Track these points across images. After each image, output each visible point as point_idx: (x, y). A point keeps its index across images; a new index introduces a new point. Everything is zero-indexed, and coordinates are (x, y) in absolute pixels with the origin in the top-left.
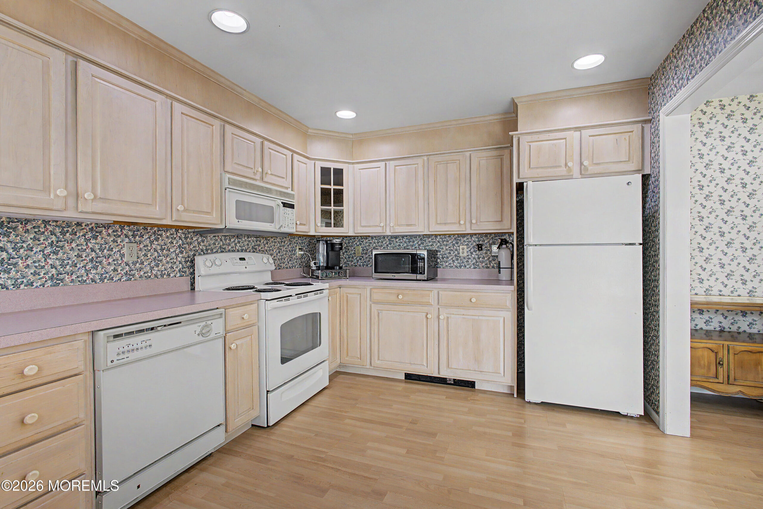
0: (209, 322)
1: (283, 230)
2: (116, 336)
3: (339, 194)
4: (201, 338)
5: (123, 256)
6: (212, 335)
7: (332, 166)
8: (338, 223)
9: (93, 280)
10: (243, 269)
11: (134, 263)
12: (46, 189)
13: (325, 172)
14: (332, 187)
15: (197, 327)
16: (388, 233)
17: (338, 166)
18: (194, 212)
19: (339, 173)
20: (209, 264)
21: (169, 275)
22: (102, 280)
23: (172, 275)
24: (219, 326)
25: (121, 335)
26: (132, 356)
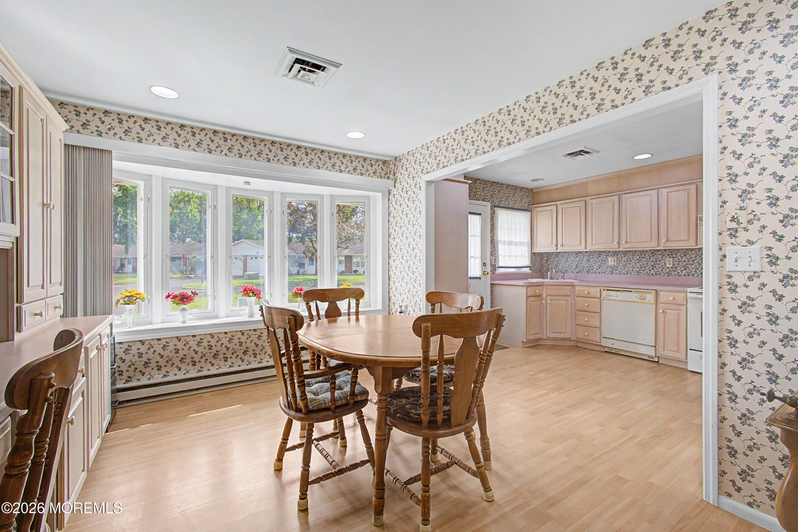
0: (644, 295)
2: (607, 290)
4: (639, 301)
5: (665, 264)
6: (646, 301)
9: (652, 274)
12: (613, 242)
15: (638, 295)
18: (676, 241)
23: (695, 276)
24: (650, 297)
25: (609, 290)
26: (611, 298)
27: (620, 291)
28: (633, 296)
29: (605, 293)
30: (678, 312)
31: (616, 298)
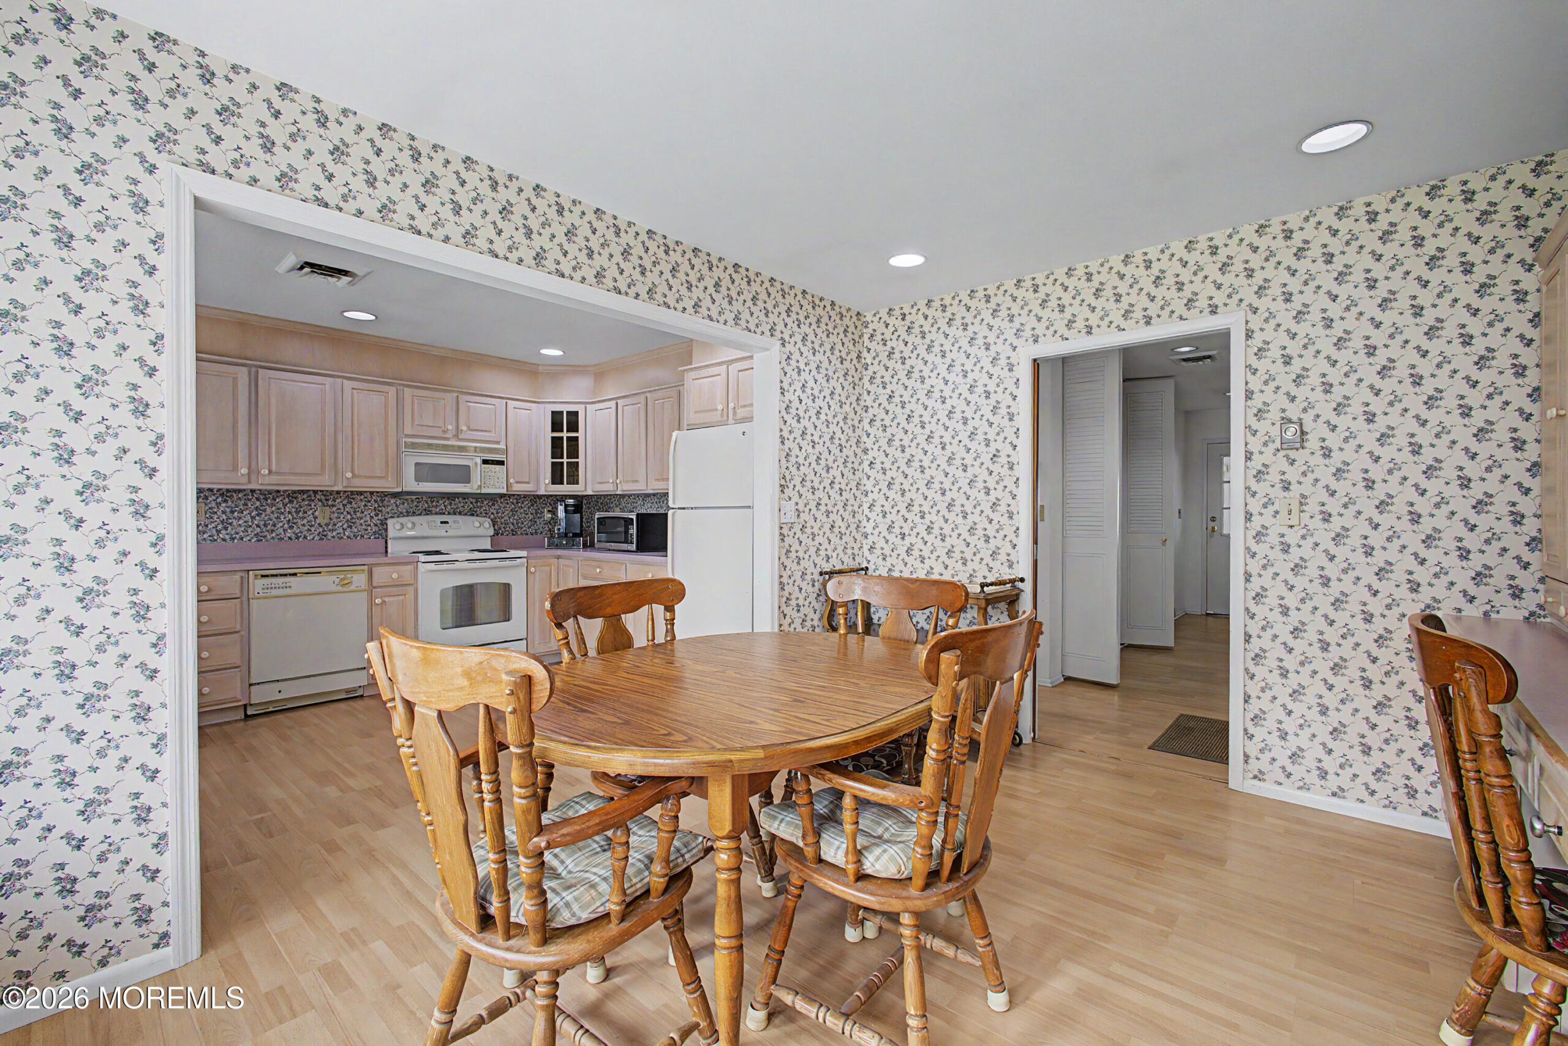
0: (349, 577)
1: (484, 491)
2: (263, 576)
3: (574, 442)
4: (340, 588)
5: (316, 518)
6: (353, 587)
7: (565, 408)
8: (574, 479)
10: (443, 533)
11: (327, 525)
12: (235, 468)
13: (556, 417)
14: (565, 434)
15: (337, 579)
16: (619, 492)
17: (572, 408)
18: (366, 477)
19: (573, 415)
20: (398, 527)
21: (362, 536)
22: (298, 538)
23: (366, 537)
24: (360, 580)
25: (267, 576)
26: (274, 592)
27: (295, 574)
28: (326, 582)
29: (258, 585)
30: (401, 598)
31: (288, 591)
